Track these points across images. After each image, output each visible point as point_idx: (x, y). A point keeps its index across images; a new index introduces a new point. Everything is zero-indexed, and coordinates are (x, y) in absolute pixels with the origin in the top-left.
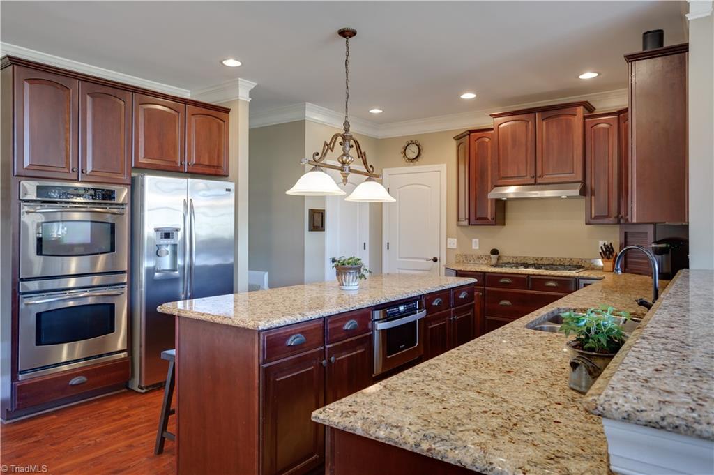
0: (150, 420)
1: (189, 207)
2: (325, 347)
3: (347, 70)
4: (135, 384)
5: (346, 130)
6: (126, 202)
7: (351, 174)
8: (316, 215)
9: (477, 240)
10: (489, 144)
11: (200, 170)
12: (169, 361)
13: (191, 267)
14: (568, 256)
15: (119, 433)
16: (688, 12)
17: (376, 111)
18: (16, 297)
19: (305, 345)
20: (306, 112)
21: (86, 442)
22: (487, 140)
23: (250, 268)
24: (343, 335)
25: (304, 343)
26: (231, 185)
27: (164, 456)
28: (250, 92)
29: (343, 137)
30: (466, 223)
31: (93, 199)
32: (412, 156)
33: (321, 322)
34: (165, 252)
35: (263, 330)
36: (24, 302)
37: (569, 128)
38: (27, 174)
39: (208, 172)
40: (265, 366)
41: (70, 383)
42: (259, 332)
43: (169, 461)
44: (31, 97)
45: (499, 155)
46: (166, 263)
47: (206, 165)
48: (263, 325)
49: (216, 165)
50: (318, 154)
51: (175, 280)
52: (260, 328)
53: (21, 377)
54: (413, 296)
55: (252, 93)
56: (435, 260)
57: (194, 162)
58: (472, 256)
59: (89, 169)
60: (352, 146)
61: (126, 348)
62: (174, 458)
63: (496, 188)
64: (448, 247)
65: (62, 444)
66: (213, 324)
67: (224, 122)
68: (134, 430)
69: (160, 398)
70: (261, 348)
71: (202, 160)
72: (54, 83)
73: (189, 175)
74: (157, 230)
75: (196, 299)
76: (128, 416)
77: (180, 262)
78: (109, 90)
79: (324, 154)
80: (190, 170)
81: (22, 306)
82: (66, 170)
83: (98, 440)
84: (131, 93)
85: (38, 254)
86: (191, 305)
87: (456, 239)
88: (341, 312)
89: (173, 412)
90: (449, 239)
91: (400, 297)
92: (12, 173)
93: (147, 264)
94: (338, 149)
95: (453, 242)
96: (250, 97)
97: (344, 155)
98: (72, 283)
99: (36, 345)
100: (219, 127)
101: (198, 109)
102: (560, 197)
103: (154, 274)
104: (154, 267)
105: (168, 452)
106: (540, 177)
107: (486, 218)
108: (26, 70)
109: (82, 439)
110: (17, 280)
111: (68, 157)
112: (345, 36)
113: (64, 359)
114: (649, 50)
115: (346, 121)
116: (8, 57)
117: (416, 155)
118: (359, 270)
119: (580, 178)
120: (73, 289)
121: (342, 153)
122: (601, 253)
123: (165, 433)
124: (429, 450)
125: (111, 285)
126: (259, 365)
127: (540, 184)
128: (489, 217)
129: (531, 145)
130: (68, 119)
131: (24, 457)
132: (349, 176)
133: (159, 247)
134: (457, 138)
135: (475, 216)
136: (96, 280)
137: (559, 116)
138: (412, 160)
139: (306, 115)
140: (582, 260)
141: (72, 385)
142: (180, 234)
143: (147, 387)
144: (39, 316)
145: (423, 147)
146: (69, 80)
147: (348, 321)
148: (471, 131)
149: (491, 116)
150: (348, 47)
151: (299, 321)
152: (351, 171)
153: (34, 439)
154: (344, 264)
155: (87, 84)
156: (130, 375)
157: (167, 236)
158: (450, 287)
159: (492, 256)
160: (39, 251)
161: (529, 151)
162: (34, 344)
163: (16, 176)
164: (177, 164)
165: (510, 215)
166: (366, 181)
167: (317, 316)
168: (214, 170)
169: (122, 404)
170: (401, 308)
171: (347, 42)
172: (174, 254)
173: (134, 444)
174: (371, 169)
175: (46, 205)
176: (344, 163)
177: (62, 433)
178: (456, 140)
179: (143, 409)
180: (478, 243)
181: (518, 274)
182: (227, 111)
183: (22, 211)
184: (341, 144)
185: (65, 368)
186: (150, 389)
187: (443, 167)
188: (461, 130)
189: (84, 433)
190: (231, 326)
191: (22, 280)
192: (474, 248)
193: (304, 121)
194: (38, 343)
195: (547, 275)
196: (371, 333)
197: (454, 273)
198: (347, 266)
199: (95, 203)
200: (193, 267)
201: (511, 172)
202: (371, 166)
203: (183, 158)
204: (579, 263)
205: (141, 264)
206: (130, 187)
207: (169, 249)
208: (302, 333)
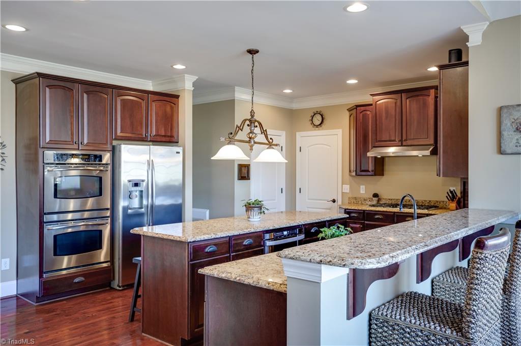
0: (126, 305)
1: (151, 165)
2: (230, 255)
3: (253, 76)
4: (116, 284)
5: (252, 116)
6: (109, 163)
7: (256, 145)
8: (243, 169)
9: (364, 186)
10: (370, 116)
11: (159, 139)
12: (137, 264)
13: (152, 206)
14: (428, 199)
15: (106, 311)
16: (468, 42)
17: (288, 91)
18: (42, 224)
19: (217, 252)
20: (236, 93)
21: (87, 315)
22: (368, 113)
23: (194, 207)
24: (242, 247)
25: (216, 251)
26: (180, 150)
27: (134, 323)
28: (193, 83)
29: (250, 120)
30: (354, 174)
31: (88, 161)
32: (318, 123)
33: (228, 239)
34: (135, 196)
35: (190, 242)
36: (47, 227)
37: (425, 105)
38: (48, 147)
39: (164, 140)
40: (191, 263)
41: (74, 281)
42: (188, 243)
43: (137, 325)
44: (51, 97)
45: (376, 124)
46: (135, 203)
47: (163, 136)
48: (190, 239)
49: (169, 135)
50: (231, 134)
51: (142, 215)
52: (189, 241)
53: (44, 275)
54: (294, 225)
55: (194, 84)
56: (334, 201)
57: (154, 134)
58: (360, 198)
59: (85, 141)
60: (257, 126)
61: (109, 260)
62: (141, 324)
63: (374, 148)
64: (343, 191)
65: (73, 316)
66: (163, 239)
67: (175, 104)
68: (116, 310)
69: (131, 293)
70: (189, 252)
71: (159, 132)
72: (64, 88)
73: (151, 143)
74: (130, 181)
75: (156, 226)
76: (111, 303)
77: (145, 202)
78: (98, 89)
79: (236, 133)
80: (152, 140)
81: (45, 231)
82: (71, 143)
83: (94, 314)
84: (112, 89)
85: (55, 198)
86: (152, 229)
87: (349, 186)
88: (241, 233)
89: (140, 296)
90: (343, 186)
91: (285, 226)
92: (39, 146)
93: (122, 203)
94: (247, 129)
95: (347, 188)
96: (193, 87)
97: (251, 133)
98: (70, 216)
99: (54, 255)
100: (172, 108)
101: (156, 97)
102: (417, 156)
103: (128, 210)
104: (128, 206)
105: (137, 320)
106: (405, 141)
107: (368, 171)
108: (48, 80)
109: (84, 313)
110: (42, 214)
111: (72, 134)
112: (251, 54)
113: (64, 266)
114: (453, 62)
115: (252, 110)
116: (37, 73)
117: (320, 122)
118: (260, 208)
119: (432, 142)
120: (70, 220)
121: (249, 131)
122: (447, 197)
123: (135, 309)
124: (239, 280)
125: (99, 218)
126: (188, 262)
127: (405, 146)
128: (370, 170)
129: (398, 117)
130: (72, 110)
131: (51, 322)
132: (254, 146)
133: (131, 192)
134: (349, 110)
135: (360, 169)
136: (86, 215)
137: (418, 96)
138: (317, 126)
139: (236, 96)
140: (437, 202)
141: (75, 283)
142: (145, 184)
143: (123, 286)
144: (55, 237)
145: (325, 116)
146: (72, 84)
147: (246, 239)
148: (357, 106)
149: (371, 95)
150: (253, 61)
151: (213, 238)
152: (255, 143)
153: (55, 313)
154: (250, 205)
155: (84, 86)
156: (112, 279)
157: (136, 185)
158: (325, 220)
159: (374, 199)
160: (55, 196)
161: (397, 122)
162: (53, 254)
163: (42, 148)
164: (142, 135)
165: (387, 167)
166: (268, 148)
167: (225, 235)
168: (168, 138)
169: (107, 296)
170: (285, 233)
171: (253, 57)
172: (141, 197)
173: (116, 317)
174: (271, 141)
175: (59, 166)
176: (250, 138)
177: (71, 311)
178: (349, 111)
179: (121, 299)
180: (364, 189)
181: (387, 212)
182: (177, 97)
183: (45, 170)
184: (248, 125)
185: (64, 272)
186: (125, 287)
187: (339, 132)
188: (352, 104)
189: (85, 310)
190: (172, 240)
191: (45, 214)
192: (362, 192)
193: (234, 100)
194: (55, 254)
195: (407, 213)
196: (263, 248)
197: (343, 211)
198: (252, 205)
199: (89, 164)
200: (154, 206)
201: (385, 136)
202: (271, 139)
203: (147, 132)
204: (435, 204)
205: (118, 204)
206: (111, 152)
207: (137, 194)
208: (214, 245)
